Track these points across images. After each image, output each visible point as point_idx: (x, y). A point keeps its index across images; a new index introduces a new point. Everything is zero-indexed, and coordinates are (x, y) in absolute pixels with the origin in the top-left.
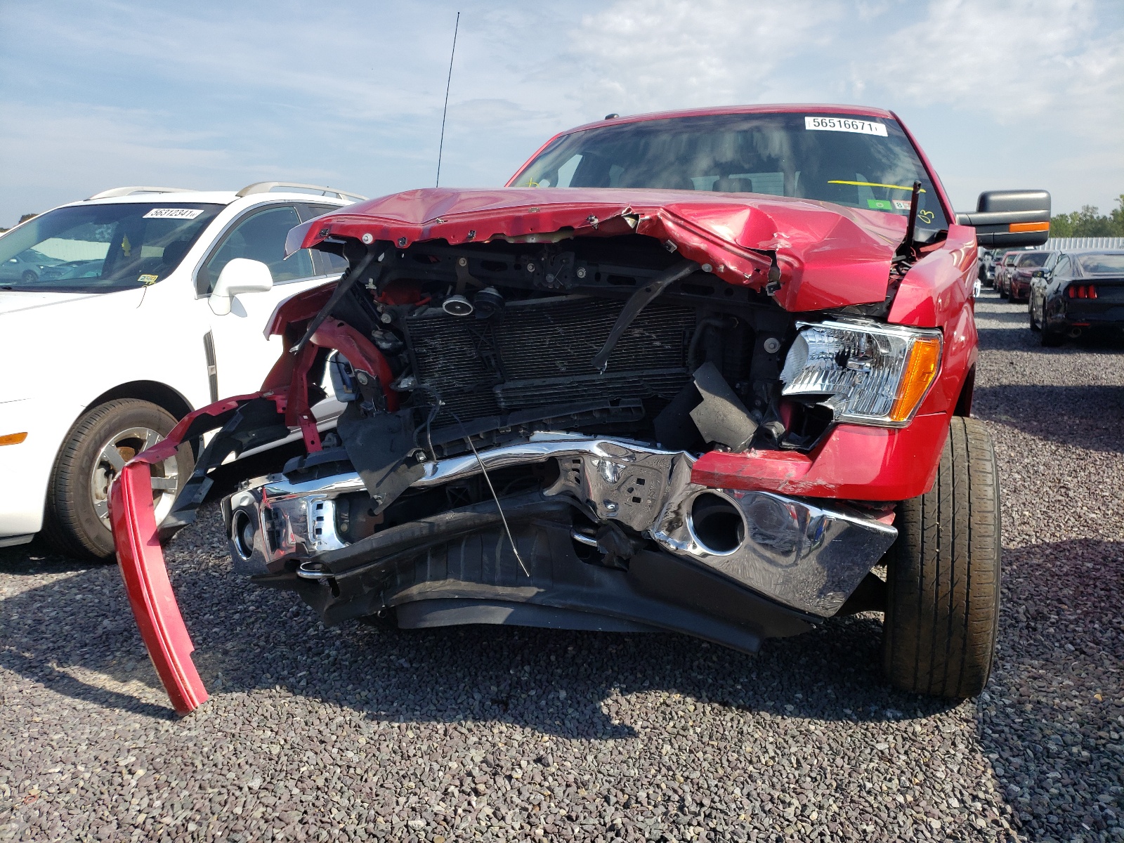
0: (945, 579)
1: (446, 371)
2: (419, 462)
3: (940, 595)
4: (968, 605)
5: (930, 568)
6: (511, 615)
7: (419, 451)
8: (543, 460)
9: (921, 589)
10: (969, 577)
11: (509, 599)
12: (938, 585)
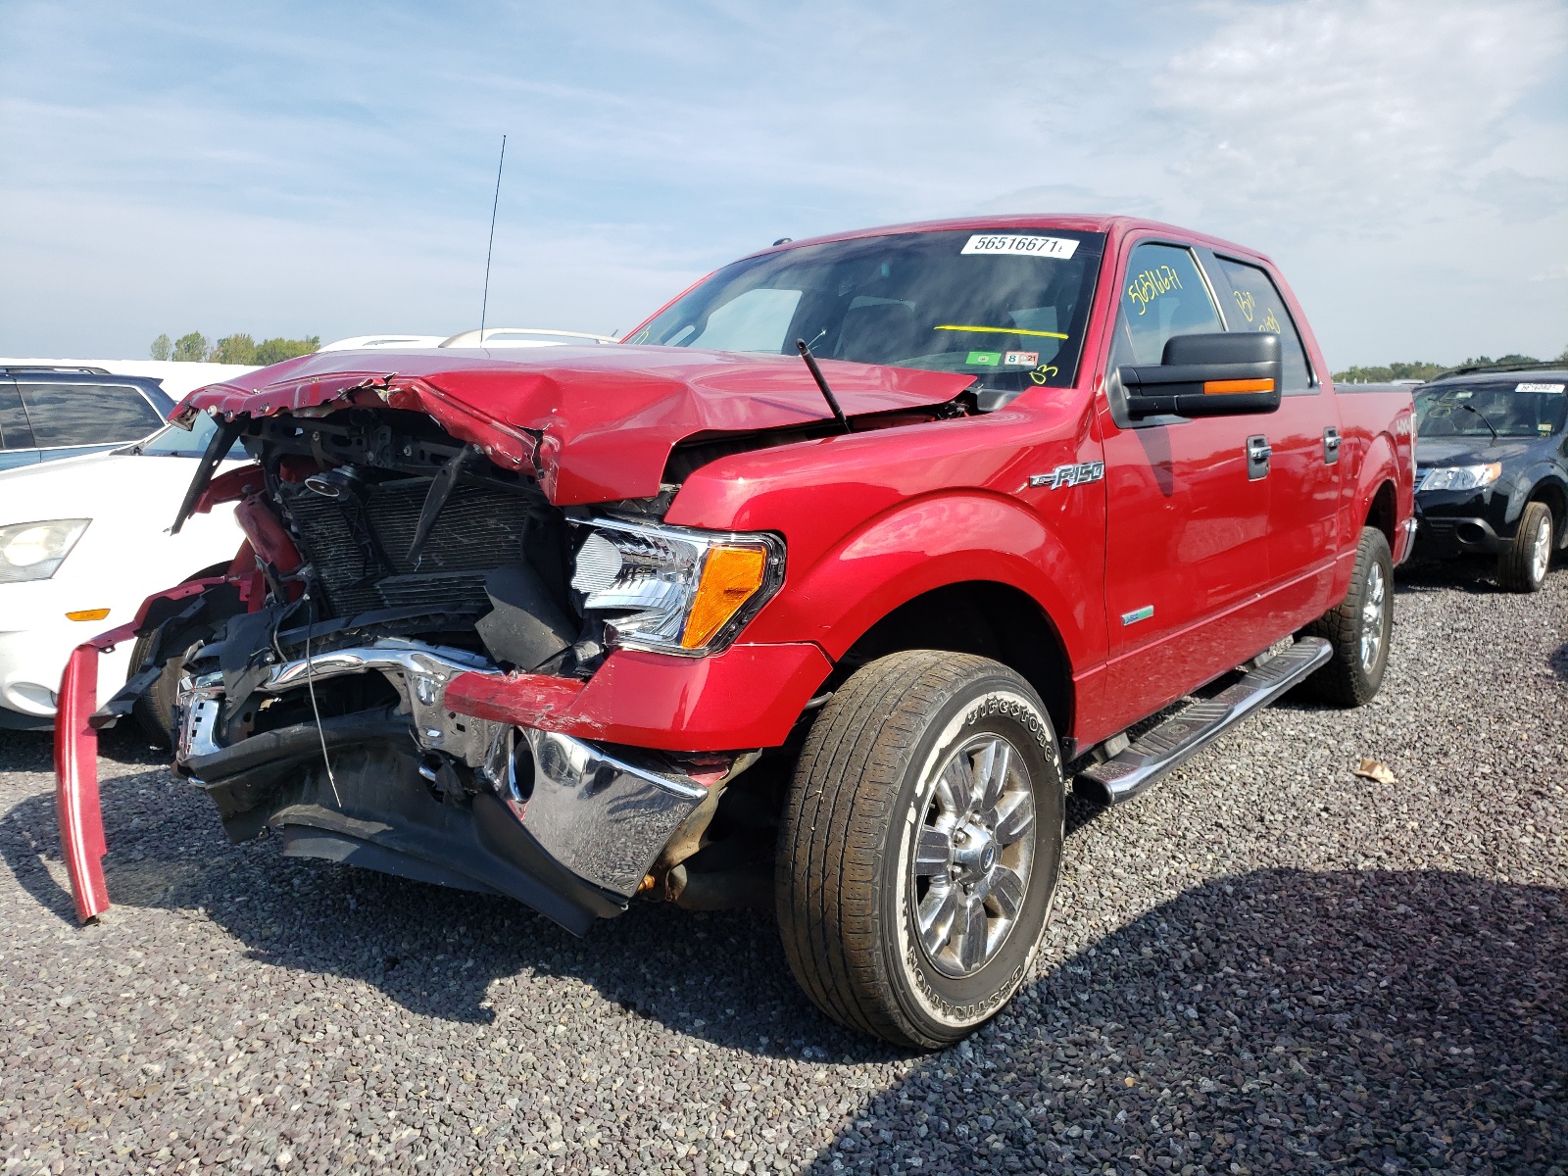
0: (816, 869)
1: (338, 561)
2: (267, 664)
3: (812, 890)
4: (840, 910)
5: (802, 853)
6: (355, 853)
7: (268, 651)
8: (362, 671)
9: (794, 881)
10: (842, 869)
11: (354, 834)
12: (809, 876)
